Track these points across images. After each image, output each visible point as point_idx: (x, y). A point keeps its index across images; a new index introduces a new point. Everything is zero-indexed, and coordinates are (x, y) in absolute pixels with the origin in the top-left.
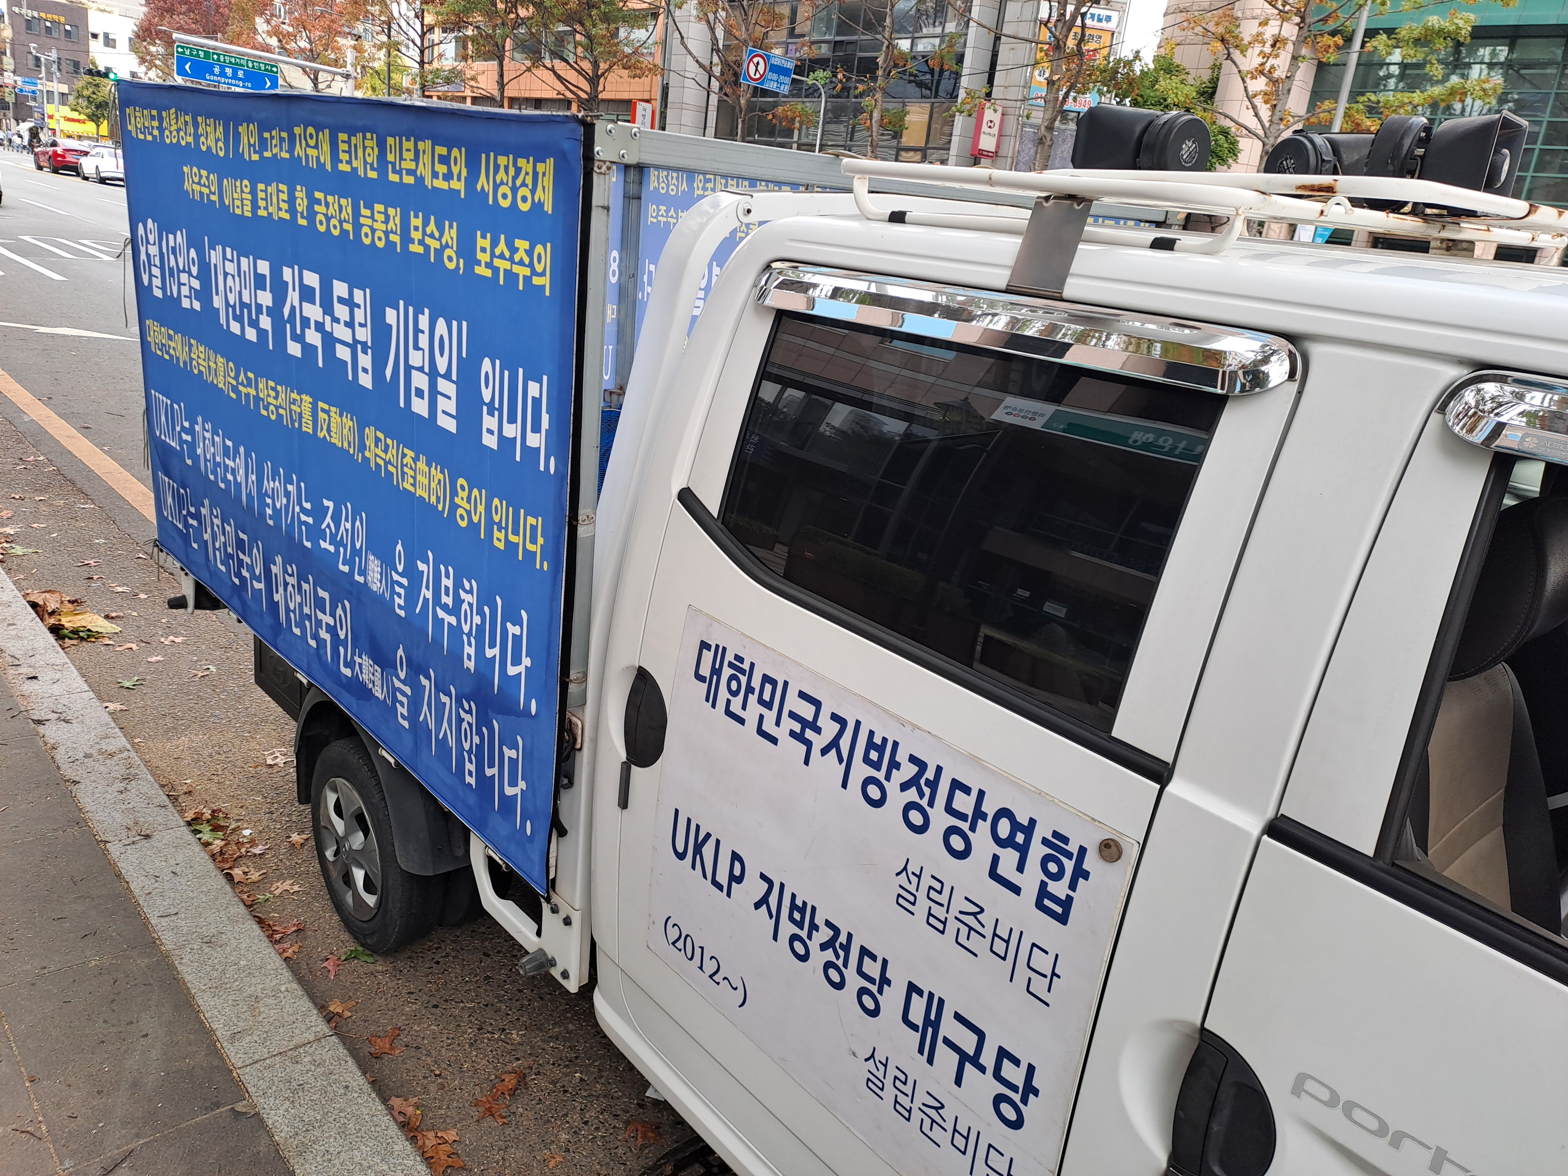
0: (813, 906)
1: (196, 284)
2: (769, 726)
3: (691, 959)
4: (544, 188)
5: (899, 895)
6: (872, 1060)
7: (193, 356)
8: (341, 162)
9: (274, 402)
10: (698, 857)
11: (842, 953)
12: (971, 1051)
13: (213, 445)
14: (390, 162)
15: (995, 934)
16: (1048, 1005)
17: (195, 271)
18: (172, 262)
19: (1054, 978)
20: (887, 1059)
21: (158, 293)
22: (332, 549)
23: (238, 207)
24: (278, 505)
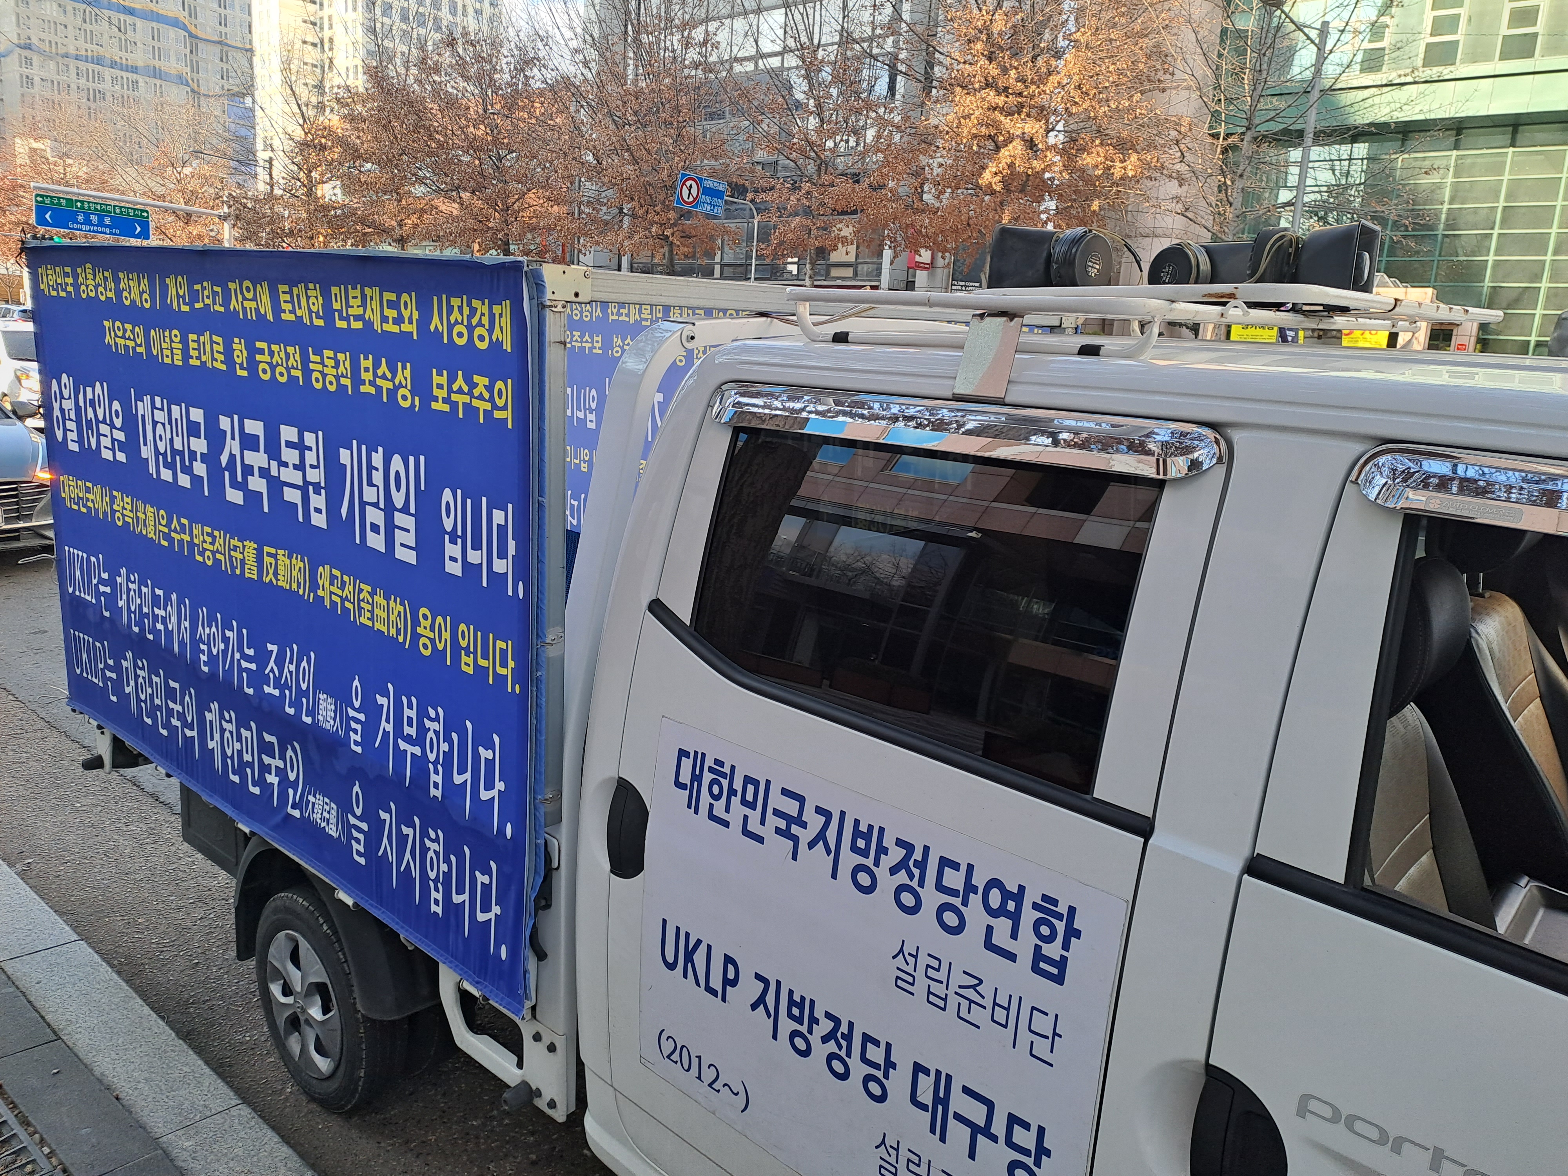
0: (811, 1000)
1: (120, 436)
2: (754, 826)
3: (688, 1070)
4: (501, 327)
5: (898, 978)
6: (883, 1145)
7: (115, 507)
8: (284, 311)
9: (211, 547)
10: (689, 965)
11: (844, 1043)
12: (982, 1123)
13: (140, 596)
14: (337, 310)
15: (995, 1004)
16: (1051, 1065)
17: (118, 423)
18: (91, 414)
19: (1056, 1038)
20: (898, 1142)
21: (74, 447)
22: (276, 693)
23: (167, 356)
24: (215, 652)
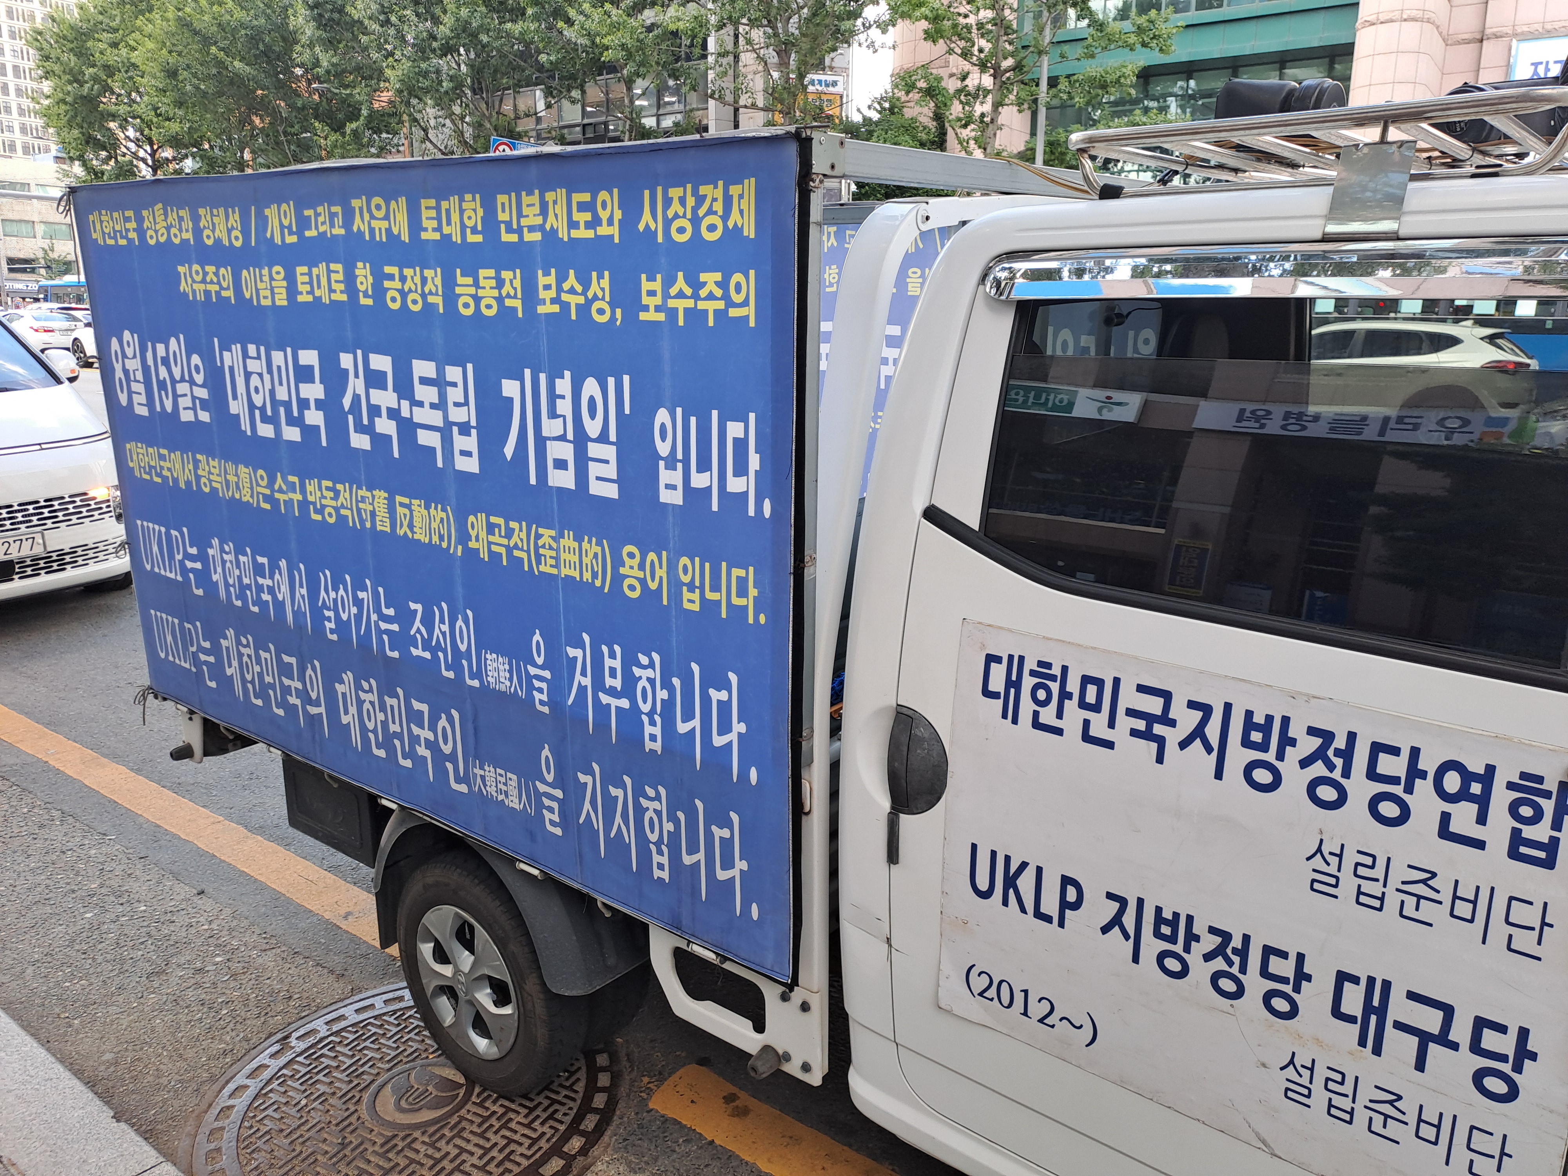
0: (1188, 915)
1: (203, 393)
2: (1099, 730)
3: (1010, 1005)
4: (741, 212)
5: (1313, 881)
6: (1291, 1066)
7: (200, 472)
8: (426, 230)
9: (333, 503)
10: (1011, 891)
11: (1236, 959)
12: (1436, 1031)
13: (238, 567)
14: (503, 222)
15: (1455, 897)
16: (1539, 959)
17: (199, 378)
18: (163, 373)
19: (1546, 928)
20: (1313, 1061)
21: (143, 411)
22: (427, 655)
23: (265, 297)
24: (345, 617)
